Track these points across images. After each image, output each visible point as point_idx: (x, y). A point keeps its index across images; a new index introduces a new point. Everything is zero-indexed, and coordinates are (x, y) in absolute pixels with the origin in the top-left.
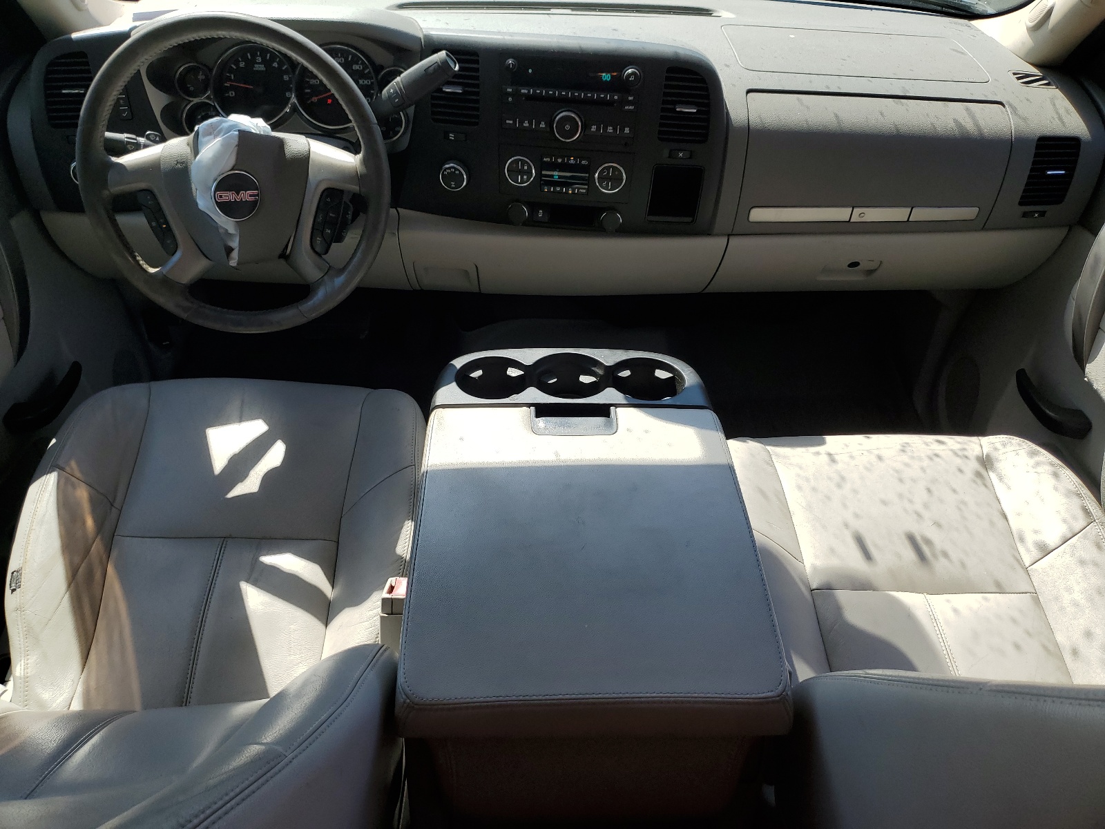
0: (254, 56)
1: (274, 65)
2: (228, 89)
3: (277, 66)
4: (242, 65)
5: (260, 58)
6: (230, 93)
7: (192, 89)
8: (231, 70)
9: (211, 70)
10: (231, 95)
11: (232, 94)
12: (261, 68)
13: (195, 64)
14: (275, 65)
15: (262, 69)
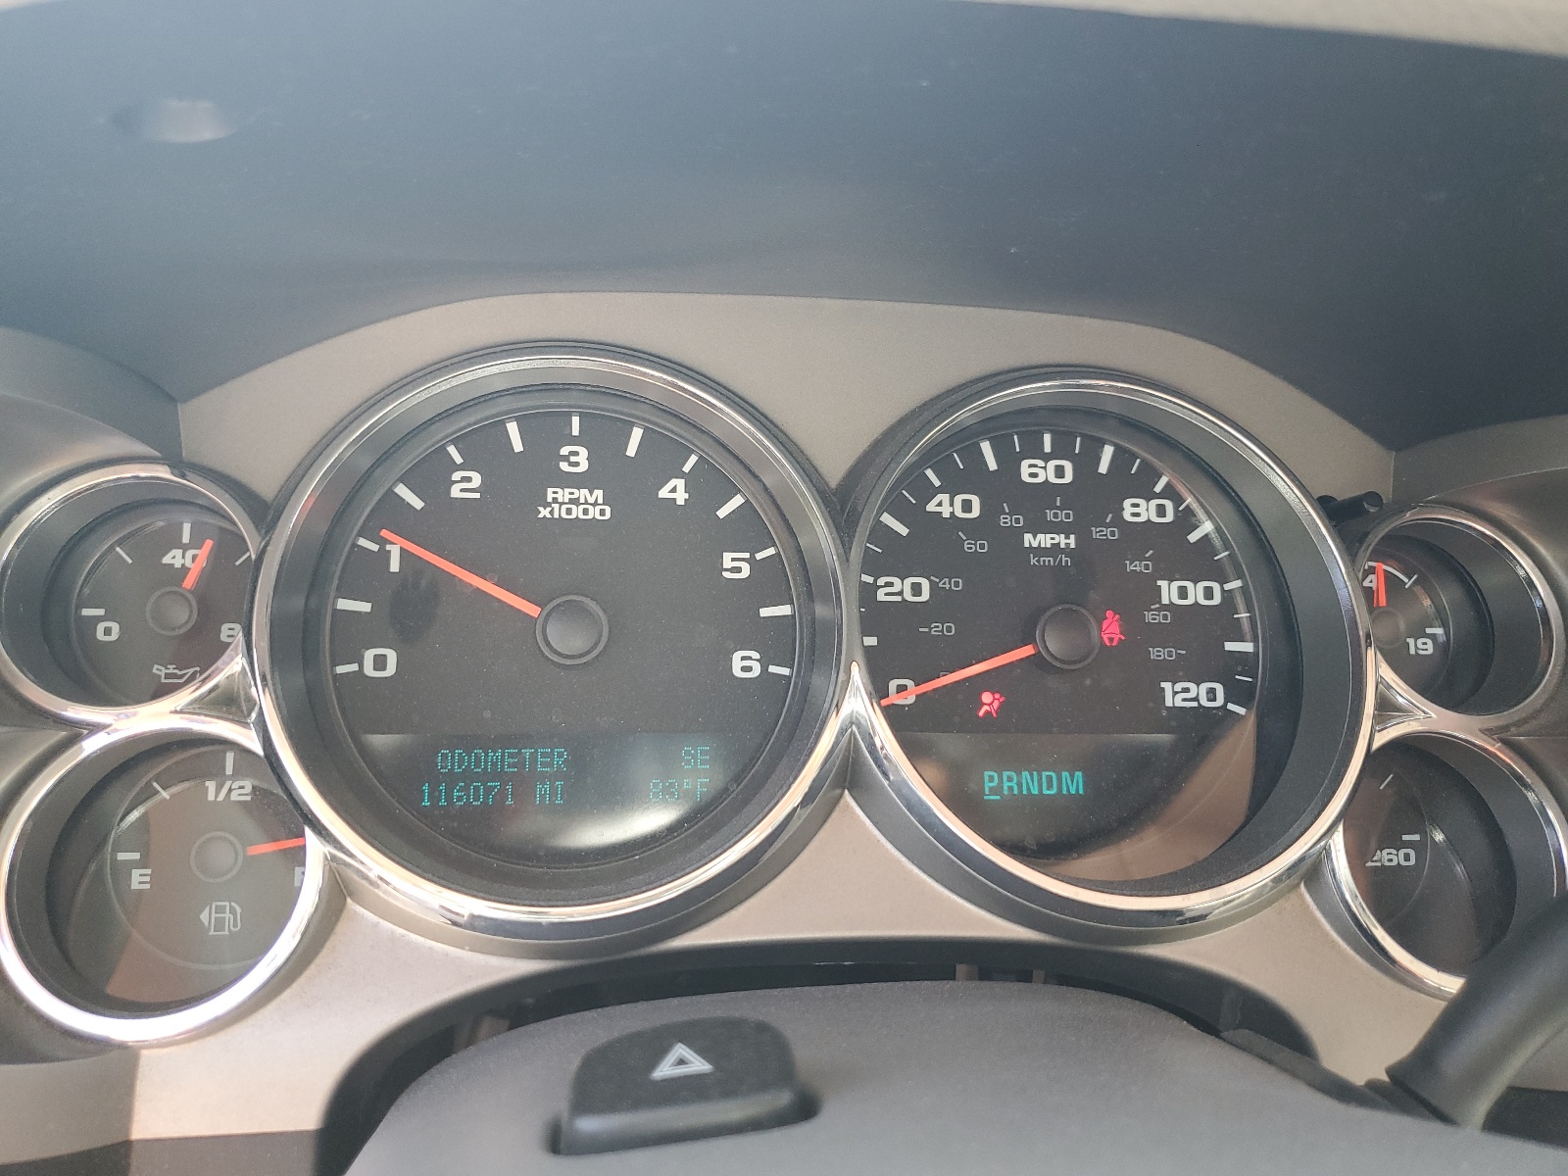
0: (546, 430)
1: (664, 493)
2: (352, 636)
3: (681, 497)
4: (466, 485)
5: (583, 455)
6: (369, 655)
7: (107, 632)
8: (391, 513)
9: (265, 514)
10: (369, 670)
11: (380, 663)
12: (591, 505)
13: (163, 472)
14: (676, 491)
15: (594, 513)
